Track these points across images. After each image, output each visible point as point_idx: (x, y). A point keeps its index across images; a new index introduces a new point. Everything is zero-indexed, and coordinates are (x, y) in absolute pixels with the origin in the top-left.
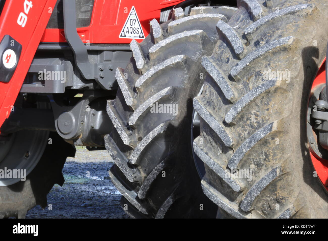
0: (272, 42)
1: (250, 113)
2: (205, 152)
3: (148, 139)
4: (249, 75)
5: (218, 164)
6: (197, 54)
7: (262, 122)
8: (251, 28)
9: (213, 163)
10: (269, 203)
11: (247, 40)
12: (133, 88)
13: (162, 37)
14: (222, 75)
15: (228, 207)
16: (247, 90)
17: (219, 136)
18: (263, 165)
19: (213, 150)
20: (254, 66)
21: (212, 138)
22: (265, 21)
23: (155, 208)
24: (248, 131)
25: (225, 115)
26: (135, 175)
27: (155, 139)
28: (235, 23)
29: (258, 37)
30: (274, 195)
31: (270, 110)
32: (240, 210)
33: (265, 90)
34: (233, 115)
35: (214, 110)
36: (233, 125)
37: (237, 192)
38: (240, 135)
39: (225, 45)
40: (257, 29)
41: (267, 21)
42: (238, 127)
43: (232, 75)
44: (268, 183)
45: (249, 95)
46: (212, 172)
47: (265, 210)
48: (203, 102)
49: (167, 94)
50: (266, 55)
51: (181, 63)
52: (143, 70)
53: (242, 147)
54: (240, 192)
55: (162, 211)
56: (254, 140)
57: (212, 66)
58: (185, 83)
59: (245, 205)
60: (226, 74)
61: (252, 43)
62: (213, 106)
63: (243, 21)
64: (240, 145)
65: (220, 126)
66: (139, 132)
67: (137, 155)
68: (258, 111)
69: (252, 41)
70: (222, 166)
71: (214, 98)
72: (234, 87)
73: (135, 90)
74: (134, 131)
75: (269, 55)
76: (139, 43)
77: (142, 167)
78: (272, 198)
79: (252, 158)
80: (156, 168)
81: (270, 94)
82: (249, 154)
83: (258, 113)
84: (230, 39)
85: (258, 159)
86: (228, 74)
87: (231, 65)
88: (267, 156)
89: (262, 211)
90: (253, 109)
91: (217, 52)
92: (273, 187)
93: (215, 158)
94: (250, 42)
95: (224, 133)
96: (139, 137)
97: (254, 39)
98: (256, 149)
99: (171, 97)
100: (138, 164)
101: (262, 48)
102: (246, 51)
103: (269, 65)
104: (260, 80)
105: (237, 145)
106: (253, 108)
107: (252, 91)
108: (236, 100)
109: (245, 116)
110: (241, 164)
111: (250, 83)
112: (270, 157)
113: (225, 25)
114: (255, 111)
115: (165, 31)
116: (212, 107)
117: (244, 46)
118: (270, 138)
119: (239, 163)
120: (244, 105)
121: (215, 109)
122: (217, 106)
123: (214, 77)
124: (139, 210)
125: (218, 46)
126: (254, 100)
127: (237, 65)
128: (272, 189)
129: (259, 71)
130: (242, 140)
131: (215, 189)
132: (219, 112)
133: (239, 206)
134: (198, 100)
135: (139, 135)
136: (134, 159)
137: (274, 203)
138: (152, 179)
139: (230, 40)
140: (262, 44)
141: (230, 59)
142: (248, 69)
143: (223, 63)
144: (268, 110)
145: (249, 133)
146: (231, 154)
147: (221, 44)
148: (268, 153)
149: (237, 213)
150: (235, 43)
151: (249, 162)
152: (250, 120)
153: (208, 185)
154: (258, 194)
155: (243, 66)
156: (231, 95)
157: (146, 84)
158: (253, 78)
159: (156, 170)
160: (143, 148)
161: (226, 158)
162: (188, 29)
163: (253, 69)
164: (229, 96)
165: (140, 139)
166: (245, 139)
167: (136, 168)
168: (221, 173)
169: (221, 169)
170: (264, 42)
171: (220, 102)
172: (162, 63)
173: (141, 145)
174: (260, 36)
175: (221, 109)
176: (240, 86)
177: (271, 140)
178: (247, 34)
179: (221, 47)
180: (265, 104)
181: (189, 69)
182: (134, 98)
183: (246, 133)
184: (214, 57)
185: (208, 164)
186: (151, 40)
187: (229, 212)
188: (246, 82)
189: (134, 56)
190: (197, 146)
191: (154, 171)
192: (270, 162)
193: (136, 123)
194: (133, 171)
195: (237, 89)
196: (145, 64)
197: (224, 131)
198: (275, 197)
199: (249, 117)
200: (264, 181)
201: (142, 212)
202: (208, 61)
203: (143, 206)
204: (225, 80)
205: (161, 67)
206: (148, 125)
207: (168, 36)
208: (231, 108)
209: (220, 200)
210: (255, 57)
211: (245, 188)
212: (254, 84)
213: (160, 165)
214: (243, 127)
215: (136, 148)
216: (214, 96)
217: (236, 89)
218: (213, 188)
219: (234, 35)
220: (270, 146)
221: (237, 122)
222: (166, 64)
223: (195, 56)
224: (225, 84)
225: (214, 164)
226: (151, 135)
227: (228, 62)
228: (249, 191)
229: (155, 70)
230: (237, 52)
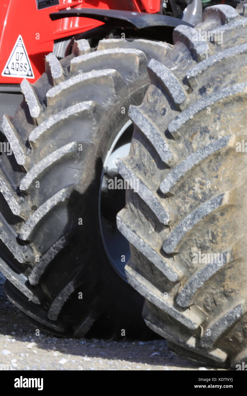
0: (224, 90)
1: (193, 182)
2: (133, 229)
3: (46, 208)
4: (192, 132)
5: (149, 246)
6: (108, 100)
7: (209, 193)
8: (195, 71)
9: (143, 244)
10: (214, 297)
11: (189, 86)
12: (25, 142)
13: (63, 78)
14: (157, 130)
15: (159, 301)
16: (189, 151)
17: (152, 209)
18: (208, 248)
19: (142, 227)
20: (199, 120)
21: (141, 211)
22: (213, 62)
23: (50, 296)
24: (190, 203)
25: (159, 182)
26: (26, 254)
27: (55, 209)
28: (173, 64)
29: (204, 82)
30: (221, 286)
31: (219, 177)
32: (176, 305)
33: (215, 152)
34: (171, 182)
35: (145, 175)
36: (170, 196)
37: (172, 282)
38: (179, 208)
39: (160, 91)
40: (203, 71)
41: (216, 62)
42: (177, 198)
43: (170, 131)
44: (215, 272)
45: (192, 158)
46: (140, 256)
47: (208, 306)
48: (131, 164)
49: (70, 151)
50: (215, 106)
51: (88, 112)
52: (38, 120)
53: (182, 224)
54: (177, 282)
55: (60, 300)
56: (199, 216)
57: (143, 118)
58: (92, 137)
59: (182, 299)
60: (162, 129)
61: (196, 90)
62: (144, 170)
63: (184, 61)
64: (179, 222)
65: (154, 197)
66: (33, 199)
67: (29, 228)
68: (203, 178)
69: (195, 87)
70: (154, 248)
71: (146, 160)
72: (172, 147)
73: (28, 144)
74: (26, 197)
75: (219, 106)
76: (32, 84)
77: (35, 244)
78: (218, 291)
79: (194, 238)
80: (54, 245)
81: (219, 157)
82: (190, 234)
83: (204, 181)
84: (167, 84)
85: (202, 240)
86: (164, 130)
87: (168, 117)
88: (214, 236)
89: (204, 307)
90: (197, 176)
91: (149, 100)
92: (220, 276)
93: (145, 237)
94: (193, 89)
95: (158, 206)
96: (33, 205)
97: (198, 84)
98: (199, 228)
99: (76, 155)
100: (30, 240)
101: (210, 97)
102: (188, 100)
103: (219, 119)
104: (207, 138)
105: (175, 222)
106: (197, 174)
107: (197, 153)
108: (174, 163)
109: (187, 185)
110: (180, 246)
111: (194, 142)
112: (218, 239)
113: (160, 66)
114: (200, 179)
115: (66, 69)
116: (142, 171)
117: (186, 93)
118: (219, 213)
119: (178, 245)
120: (186, 170)
121: (147, 175)
122: (149, 171)
123: (146, 134)
124: (29, 299)
125: (150, 93)
126: (199, 165)
127: (177, 118)
128: (219, 280)
129: (206, 127)
130: (181, 215)
131: (143, 278)
132: (152, 178)
133: (175, 299)
134: (125, 162)
135: (33, 203)
136: (25, 233)
137: (220, 297)
138: (48, 260)
139: (167, 86)
140: (209, 92)
141: (167, 109)
142: (191, 123)
143: (157, 115)
144: (217, 177)
145: (191, 207)
146: (166, 234)
147: (154, 90)
148: (215, 233)
149: (171, 309)
150: (173, 89)
151: (191, 243)
152: (194, 190)
153: (133, 271)
154: (200, 285)
155: (185, 119)
156: (169, 157)
157: (43, 138)
158: (198, 136)
159: (54, 248)
160: (38, 219)
161: (160, 237)
162: (97, 68)
163: (197, 124)
164: (165, 159)
165: (34, 208)
166: (186, 214)
167: (28, 245)
168: (153, 257)
169: (153, 253)
170: (211, 90)
171: (154, 165)
172: (63, 111)
173: (36, 216)
174: (207, 81)
175: (154, 174)
176: (181, 145)
177: (219, 216)
178: (190, 78)
179: (154, 95)
180: (213, 170)
181: (98, 120)
182: (26, 155)
183: (188, 206)
184: (145, 107)
185: (136, 245)
186: (47, 81)
187: (161, 307)
188: (188, 141)
189: (26, 100)
190: (121, 222)
191: (52, 249)
192: (218, 245)
193: (29, 187)
194: (23, 249)
195: (176, 149)
196: (41, 112)
197: (159, 203)
198: (222, 289)
199: (192, 186)
200: (210, 269)
201: (33, 302)
202: (138, 112)
203: (35, 294)
204: (161, 138)
205: (63, 116)
206: (45, 190)
207: (71, 76)
208: (169, 174)
209: (150, 291)
210: (200, 109)
211: (183, 277)
212: (198, 143)
213: (60, 241)
214: (184, 199)
215: (29, 220)
216: (146, 157)
217: (174, 149)
218: (141, 276)
219: (173, 78)
220: (218, 224)
221: (176, 193)
222: (69, 113)
223: (105, 102)
224: (161, 142)
225: (144, 246)
226: (49, 204)
227: (164, 114)
228: (189, 281)
229: (55, 119)
230: (177, 101)
